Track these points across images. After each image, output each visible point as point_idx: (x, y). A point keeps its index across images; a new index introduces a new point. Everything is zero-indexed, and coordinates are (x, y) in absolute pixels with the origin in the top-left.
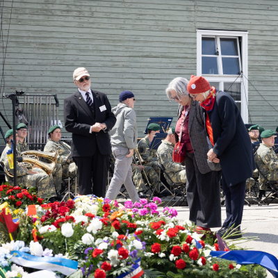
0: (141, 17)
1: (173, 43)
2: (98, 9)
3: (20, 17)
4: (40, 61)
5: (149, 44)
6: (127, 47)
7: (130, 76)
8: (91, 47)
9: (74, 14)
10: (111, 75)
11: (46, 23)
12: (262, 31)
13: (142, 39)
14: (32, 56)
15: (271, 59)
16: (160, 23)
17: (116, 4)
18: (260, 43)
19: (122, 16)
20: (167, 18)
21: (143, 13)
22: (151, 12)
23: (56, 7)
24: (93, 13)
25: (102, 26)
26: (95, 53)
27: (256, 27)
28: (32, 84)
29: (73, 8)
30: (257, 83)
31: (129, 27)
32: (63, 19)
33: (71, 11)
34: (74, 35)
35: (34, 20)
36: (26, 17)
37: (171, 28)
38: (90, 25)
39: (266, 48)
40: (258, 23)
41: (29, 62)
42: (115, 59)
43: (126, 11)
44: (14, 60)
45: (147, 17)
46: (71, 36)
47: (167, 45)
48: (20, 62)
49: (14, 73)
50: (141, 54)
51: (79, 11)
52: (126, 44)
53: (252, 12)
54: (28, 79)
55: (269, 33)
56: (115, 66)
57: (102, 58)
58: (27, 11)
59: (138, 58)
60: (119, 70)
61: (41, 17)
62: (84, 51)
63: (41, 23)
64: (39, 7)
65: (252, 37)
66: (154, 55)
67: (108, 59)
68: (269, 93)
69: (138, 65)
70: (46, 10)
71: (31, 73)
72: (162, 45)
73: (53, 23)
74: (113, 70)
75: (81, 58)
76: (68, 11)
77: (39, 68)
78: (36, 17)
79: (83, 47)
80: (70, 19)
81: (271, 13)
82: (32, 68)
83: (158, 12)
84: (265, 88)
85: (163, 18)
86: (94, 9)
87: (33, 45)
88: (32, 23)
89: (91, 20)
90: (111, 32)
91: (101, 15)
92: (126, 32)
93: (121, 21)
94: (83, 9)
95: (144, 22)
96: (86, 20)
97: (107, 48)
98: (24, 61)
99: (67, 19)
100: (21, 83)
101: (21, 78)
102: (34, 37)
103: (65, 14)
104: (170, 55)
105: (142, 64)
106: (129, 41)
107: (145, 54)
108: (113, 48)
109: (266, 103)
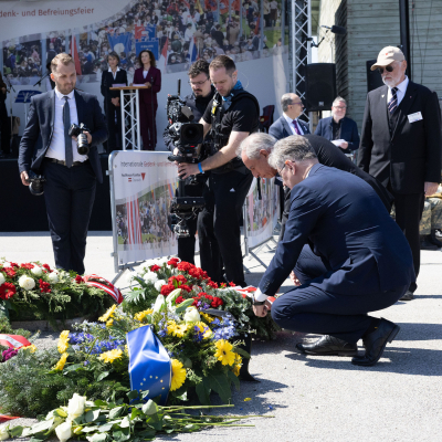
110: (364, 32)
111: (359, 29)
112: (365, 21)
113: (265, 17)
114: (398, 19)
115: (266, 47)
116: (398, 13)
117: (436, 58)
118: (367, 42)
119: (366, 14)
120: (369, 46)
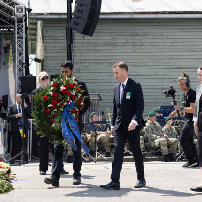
0: (174, 44)
1: (197, 59)
2: (146, 41)
3: (97, 48)
4: (109, 74)
5: (180, 60)
6: (165, 63)
7: (168, 80)
8: (141, 64)
9: (131, 44)
10: (154, 81)
11: (113, 51)
13: (175, 57)
14: (104, 71)
16: (187, 47)
17: (158, 37)
19: (161, 44)
20: (191, 44)
21: (175, 41)
22: (181, 40)
23: (119, 41)
24: (142, 43)
25: (149, 51)
26: (144, 67)
28: (105, 87)
29: (130, 41)
31: (166, 50)
32: (123, 47)
33: (129, 43)
34: (131, 57)
35: (105, 50)
36: (100, 48)
37: (195, 50)
38: (141, 51)
41: (102, 74)
42: (157, 70)
43: (164, 41)
44: (93, 74)
45: (178, 44)
46: (129, 58)
47: (192, 60)
48: (97, 74)
49: (93, 81)
50: (174, 67)
51: (133, 43)
52: (164, 61)
54: (102, 84)
56: (157, 75)
57: (149, 70)
58: (101, 44)
59: (172, 70)
60: (160, 77)
61: (110, 48)
62: (137, 66)
63: (110, 51)
64: (109, 41)
66: (183, 67)
67: (152, 71)
69: (173, 73)
70: (113, 43)
71: (104, 81)
72: (188, 60)
73: (117, 51)
74: (156, 77)
75: (135, 70)
76: (126, 43)
77: (108, 78)
78: (106, 48)
79: (136, 64)
80: (128, 47)
82: (104, 78)
83: (185, 40)
85: (189, 44)
86: (143, 41)
87: (105, 64)
88: (104, 51)
89: (142, 47)
90: (154, 54)
91: (148, 44)
92: (164, 54)
93: (161, 47)
94: (136, 41)
95: (176, 47)
96: (138, 47)
97: (152, 64)
98: (99, 74)
99: (126, 48)
100: (98, 87)
101: (98, 84)
102: (106, 60)
103: (124, 44)
104: (194, 66)
105: (175, 73)
106: (167, 59)
107: (177, 67)
108: (156, 64)
110: (52, 60)
111: (50, 58)
112: (53, 55)
113: (4, 48)
114: (66, 54)
115: (4, 64)
116: (66, 51)
117: (86, 74)
118: (54, 65)
119: (53, 51)
120: (54, 67)
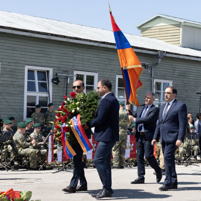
12: (9, 63)
15: (14, 80)
18: (8, 70)
27: (5, 60)
30: (5, 94)
39: (12, 73)
40: (7, 57)
53: (4, 51)
55: (14, 64)
65: (3, 66)
68: (12, 101)
81: (15, 52)
84: (10, 98)
109: (10, 107)
